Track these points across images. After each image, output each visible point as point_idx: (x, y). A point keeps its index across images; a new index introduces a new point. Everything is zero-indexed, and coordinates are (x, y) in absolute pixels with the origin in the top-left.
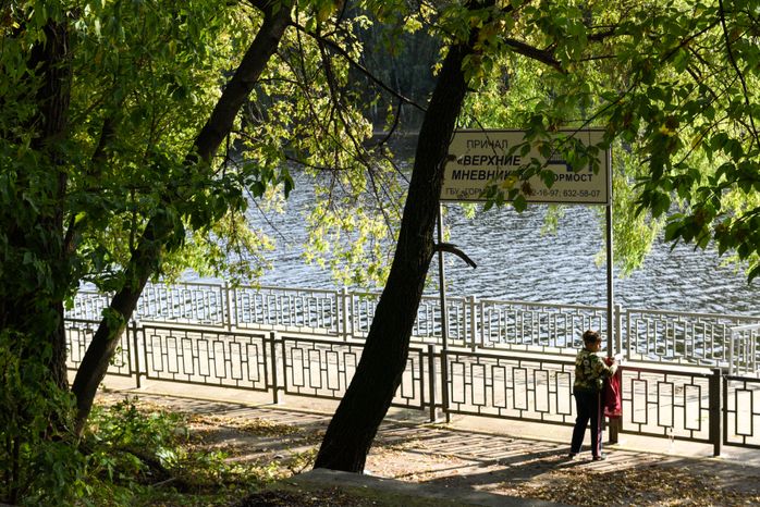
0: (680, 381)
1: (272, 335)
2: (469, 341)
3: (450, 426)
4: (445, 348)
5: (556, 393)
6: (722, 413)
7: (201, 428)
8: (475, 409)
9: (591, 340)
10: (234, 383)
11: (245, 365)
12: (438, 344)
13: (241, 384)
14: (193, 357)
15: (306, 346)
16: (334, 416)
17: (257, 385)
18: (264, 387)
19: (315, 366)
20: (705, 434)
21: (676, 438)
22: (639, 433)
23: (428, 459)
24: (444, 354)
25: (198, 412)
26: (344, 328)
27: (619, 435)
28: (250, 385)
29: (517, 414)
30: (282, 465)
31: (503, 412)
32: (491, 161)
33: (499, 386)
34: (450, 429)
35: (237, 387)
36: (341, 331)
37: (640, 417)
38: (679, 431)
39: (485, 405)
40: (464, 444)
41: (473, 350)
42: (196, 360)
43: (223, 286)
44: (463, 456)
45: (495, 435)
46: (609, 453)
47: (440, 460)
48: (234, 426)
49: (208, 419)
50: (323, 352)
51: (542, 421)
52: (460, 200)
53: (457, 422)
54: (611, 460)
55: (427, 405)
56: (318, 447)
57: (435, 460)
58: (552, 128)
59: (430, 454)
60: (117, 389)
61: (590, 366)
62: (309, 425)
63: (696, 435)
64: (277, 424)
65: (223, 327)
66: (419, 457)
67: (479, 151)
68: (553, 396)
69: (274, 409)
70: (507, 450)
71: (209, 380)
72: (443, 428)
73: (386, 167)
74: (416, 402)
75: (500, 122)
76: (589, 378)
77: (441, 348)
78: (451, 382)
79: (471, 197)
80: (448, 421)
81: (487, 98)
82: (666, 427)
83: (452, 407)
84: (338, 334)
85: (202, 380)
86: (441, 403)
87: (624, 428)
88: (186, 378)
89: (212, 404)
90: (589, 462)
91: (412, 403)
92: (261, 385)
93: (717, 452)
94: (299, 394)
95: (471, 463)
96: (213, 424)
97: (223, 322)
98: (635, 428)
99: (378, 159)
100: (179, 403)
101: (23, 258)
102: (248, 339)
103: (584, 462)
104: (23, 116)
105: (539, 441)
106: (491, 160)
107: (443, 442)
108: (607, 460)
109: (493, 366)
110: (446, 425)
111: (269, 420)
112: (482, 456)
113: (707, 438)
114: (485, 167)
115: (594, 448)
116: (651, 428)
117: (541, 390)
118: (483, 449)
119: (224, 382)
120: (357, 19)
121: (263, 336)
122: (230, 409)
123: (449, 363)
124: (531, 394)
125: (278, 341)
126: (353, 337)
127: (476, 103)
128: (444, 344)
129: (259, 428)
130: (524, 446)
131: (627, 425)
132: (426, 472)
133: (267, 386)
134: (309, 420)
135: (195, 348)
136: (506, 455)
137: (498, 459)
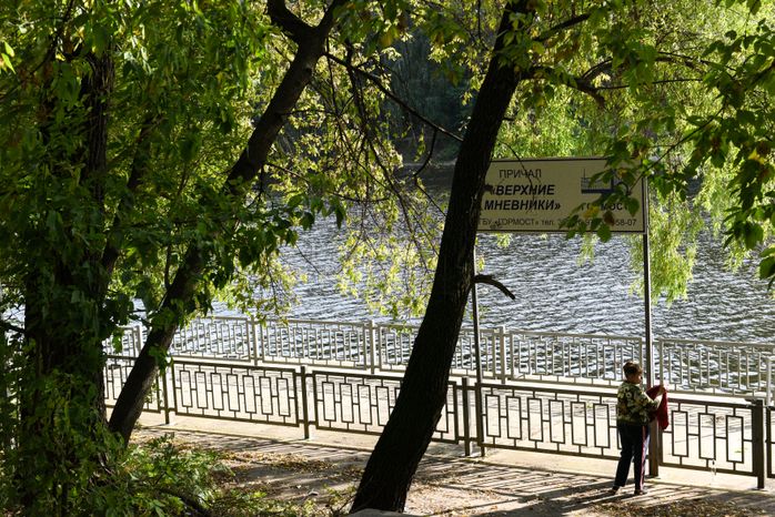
0: (721, 412)
1: (303, 369)
2: (499, 372)
3: (485, 460)
4: (479, 380)
5: (594, 425)
6: (765, 445)
7: (234, 465)
8: (511, 443)
9: (631, 371)
10: (264, 418)
11: (275, 400)
12: (473, 377)
13: (271, 419)
14: (223, 392)
15: (337, 380)
16: (373, 452)
17: (288, 420)
18: (295, 422)
19: (347, 401)
20: (748, 466)
21: (719, 471)
22: (680, 466)
23: (465, 495)
24: (479, 386)
25: (229, 448)
26: (372, 360)
27: (660, 468)
28: (281, 420)
29: (553, 447)
30: (319, 503)
31: (540, 446)
32: (524, 191)
33: (536, 418)
34: (487, 464)
35: (267, 422)
36: (368, 363)
37: (681, 449)
38: (721, 463)
39: (521, 439)
40: (502, 479)
41: (503, 382)
42: (225, 395)
43: (249, 320)
44: (501, 491)
45: (532, 469)
46: (650, 487)
47: (478, 496)
48: (267, 462)
49: (239, 455)
50: (354, 385)
51: (580, 454)
52: (493, 230)
53: (492, 456)
54: (653, 494)
55: (462, 438)
56: (357, 484)
57: (473, 495)
58: (636, 154)
59: (468, 489)
60: (146, 425)
61: (632, 398)
62: (343, 460)
63: (739, 467)
64: (310, 459)
65: (249, 361)
66: (456, 492)
67: (512, 181)
68: (590, 429)
69: (305, 444)
70: (546, 484)
71: (239, 415)
72: (479, 462)
73: (419, 198)
74: (451, 436)
75: (531, 151)
76: (633, 411)
77: (475, 380)
78: (486, 415)
79: (504, 228)
80: (483, 455)
81: (518, 128)
82: (708, 459)
83: (487, 440)
84: (365, 367)
85: (232, 415)
86: (475, 436)
87: (665, 461)
88: (215, 413)
89: (242, 440)
90: (631, 496)
91: (446, 436)
92: (292, 420)
93: (761, 485)
94: (330, 429)
95: (511, 498)
96: (245, 461)
97: (249, 356)
98: (676, 460)
99: (411, 190)
100: (209, 438)
101: (70, 296)
102: (278, 374)
103: (627, 496)
104: (70, 150)
105: (577, 475)
106: (525, 189)
107: (479, 477)
108: (649, 494)
109: (528, 399)
110: (480, 459)
111: (302, 456)
112: (521, 491)
113: (751, 470)
114: (518, 197)
115: (637, 481)
116: (693, 460)
117: (579, 422)
118: (521, 484)
119: (254, 417)
120: (384, 51)
121: (293, 371)
122: (262, 445)
123: (483, 396)
124: (568, 427)
125: (309, 375)
126: (381, 370)
127: (507, 132)
128: (478, 377)
129: (292, 464)
130: (562, 480)
131: (667, 458)
132: (466, 508)
133: (298, 421)
134: (341, 455)
135: (224, 383)
136: (545, 489)
137: (537, 494)
